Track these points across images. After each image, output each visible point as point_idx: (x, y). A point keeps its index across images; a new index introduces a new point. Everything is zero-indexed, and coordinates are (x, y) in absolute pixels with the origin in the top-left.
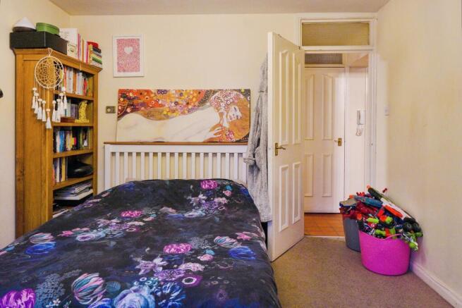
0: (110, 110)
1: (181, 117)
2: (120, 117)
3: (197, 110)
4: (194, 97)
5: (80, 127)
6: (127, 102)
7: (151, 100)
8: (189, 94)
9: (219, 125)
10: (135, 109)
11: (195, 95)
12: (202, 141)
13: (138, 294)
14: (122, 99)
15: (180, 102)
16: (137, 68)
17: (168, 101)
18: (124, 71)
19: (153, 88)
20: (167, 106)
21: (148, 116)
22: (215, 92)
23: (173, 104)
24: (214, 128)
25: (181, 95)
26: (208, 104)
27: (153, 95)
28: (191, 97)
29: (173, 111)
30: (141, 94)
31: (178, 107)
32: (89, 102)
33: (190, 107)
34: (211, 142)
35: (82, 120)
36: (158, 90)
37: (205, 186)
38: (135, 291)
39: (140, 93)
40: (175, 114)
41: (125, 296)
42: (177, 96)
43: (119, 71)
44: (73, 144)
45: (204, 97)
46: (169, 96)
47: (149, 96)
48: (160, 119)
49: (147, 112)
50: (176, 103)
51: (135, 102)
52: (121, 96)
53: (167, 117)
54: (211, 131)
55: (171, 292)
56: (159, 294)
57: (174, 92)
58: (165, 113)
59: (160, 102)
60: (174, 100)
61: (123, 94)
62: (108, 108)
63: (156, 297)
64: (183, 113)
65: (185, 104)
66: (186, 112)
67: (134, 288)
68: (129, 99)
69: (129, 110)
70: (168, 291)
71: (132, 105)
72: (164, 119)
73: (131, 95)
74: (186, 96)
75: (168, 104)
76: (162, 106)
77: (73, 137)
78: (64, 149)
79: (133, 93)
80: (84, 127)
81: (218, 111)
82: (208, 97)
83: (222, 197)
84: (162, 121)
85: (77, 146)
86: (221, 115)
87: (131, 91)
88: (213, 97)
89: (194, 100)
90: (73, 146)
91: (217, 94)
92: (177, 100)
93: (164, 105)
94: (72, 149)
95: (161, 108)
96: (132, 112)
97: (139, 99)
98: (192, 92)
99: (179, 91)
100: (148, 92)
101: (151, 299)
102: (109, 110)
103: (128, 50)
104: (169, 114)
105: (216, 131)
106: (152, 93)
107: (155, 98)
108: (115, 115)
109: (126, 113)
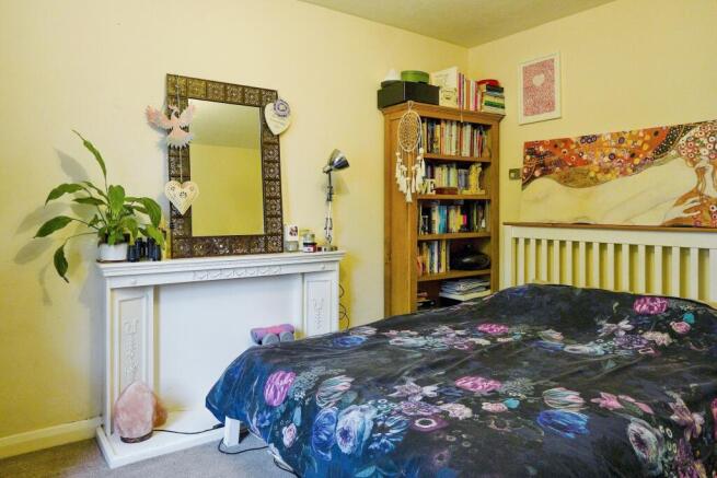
0: (515, 173)
1: (620, 179)
2: (525, 184)
3: (649, 165)
4: (644, 142)
5: (474, 201)
6: (535, 162)
7: (571, 155)
8: (635, 138)
9: (696, 192)
10: (546, 172)
11: (647, 138)
12: (658, 223)
13: (362, 414)
14: (528, 157)
15: (620, 154)
16: (550, 106)
17: (599, 153)
18: (533, 113)
19: (574, 135)
20: (595, 163)
21: (566, 180)
22: (688, 128)
23: (606, 159)
24: (684, 199)
25: (622, 140)
26: (673, 153)
27: (573, 146)
28: (639, 143)
29: (607, 171)
30: (556, 146)
31: (615, 163)
32: (485, 165)
33: (637, 161)
34: (676, 226)
35: (474, 191)
36: (583, 138)
37: (640, 308)
38: (362, 410)
39: (555, 144)
40: (609, 176)
41: (350, 411)
42: (613, 143)
43: (526, 115)
44: (462, 223)
45: (664, 142)
46: (601, 146)
47: (568, 148)
48: (584, 186)
49: (563, 173)
50: (613, 157)
51: (548, 159)
52: (528, 153)
53: (596, 181)
54: (677, 204)
55: (391, 428)
56: (380, 423)
57: (609, 137)
58: (592, 174)
59: (585, 157)
60: (607, 152)
61: (531, 149)
62: (511, 171)
63: (375, 425)
64: (624, 173)
65: (627, 156)
66: (630, 170)
67: (364, 406)
68: (539, 155)
69: (537, 173)
70: (389, 425)
71: (543, 165)
72: (590, 185)
73: (541, 149)
74: (630, 142)
75: (598, 159)
76: (587, 162)
77: (462, 213)
78: (447, 230)
79: (544, 146)
80: (480, 200)
81: (694, 165)
82: (673, 140)
83: (663, 332)
84: (587, 190)
85: (468, 227)
86: (701, 172)
87: (542, 143)
88: (685, 138)
89: (646, 147)
90: (462, 227)
91: (692, 132)
92: (614, 151)
93: (591, 162)
94: (460, 231)
95: (586, 167)
96: (541, 176)
97: (552, 154)
98: (641, 134)
99: (618, 134)
100: (567, 142)
101: (369, 426)
102: (513, 175)
103: (538, 80)
104: (599, 176)
105: (688, 204)
106: (572, 143)
107: (576, 151)
108: (520, 182)
109: (533, 178)
